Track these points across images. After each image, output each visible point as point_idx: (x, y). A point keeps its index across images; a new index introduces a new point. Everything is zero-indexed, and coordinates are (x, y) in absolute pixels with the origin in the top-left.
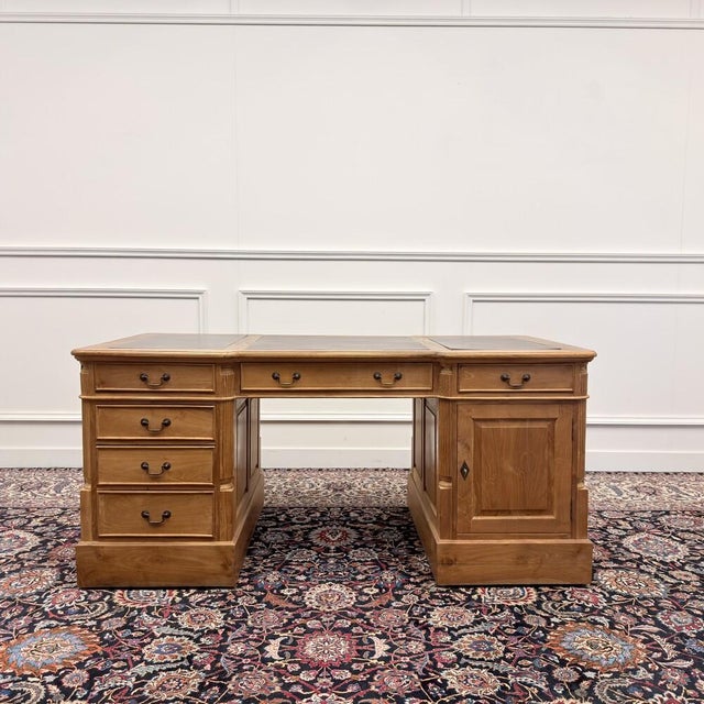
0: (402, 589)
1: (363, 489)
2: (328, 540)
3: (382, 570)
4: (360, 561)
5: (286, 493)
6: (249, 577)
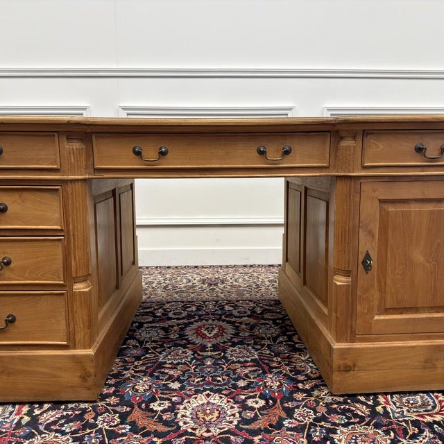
0: (292, 399)
1: (235, 283)
2: (204, 336)
3: (264, 373)
4: (239, 362)
5: (165, 288)
6: (115, 385)
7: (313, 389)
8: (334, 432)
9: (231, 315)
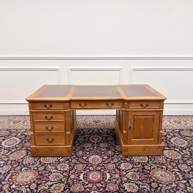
0: (113, 157)
1: (103, 122)
2: (94, 140)
3: (108, 150)
4: (103, 147)
6: (74, 153)
7: (118, 154)
8: (121, 164)
9: (101, 134)
